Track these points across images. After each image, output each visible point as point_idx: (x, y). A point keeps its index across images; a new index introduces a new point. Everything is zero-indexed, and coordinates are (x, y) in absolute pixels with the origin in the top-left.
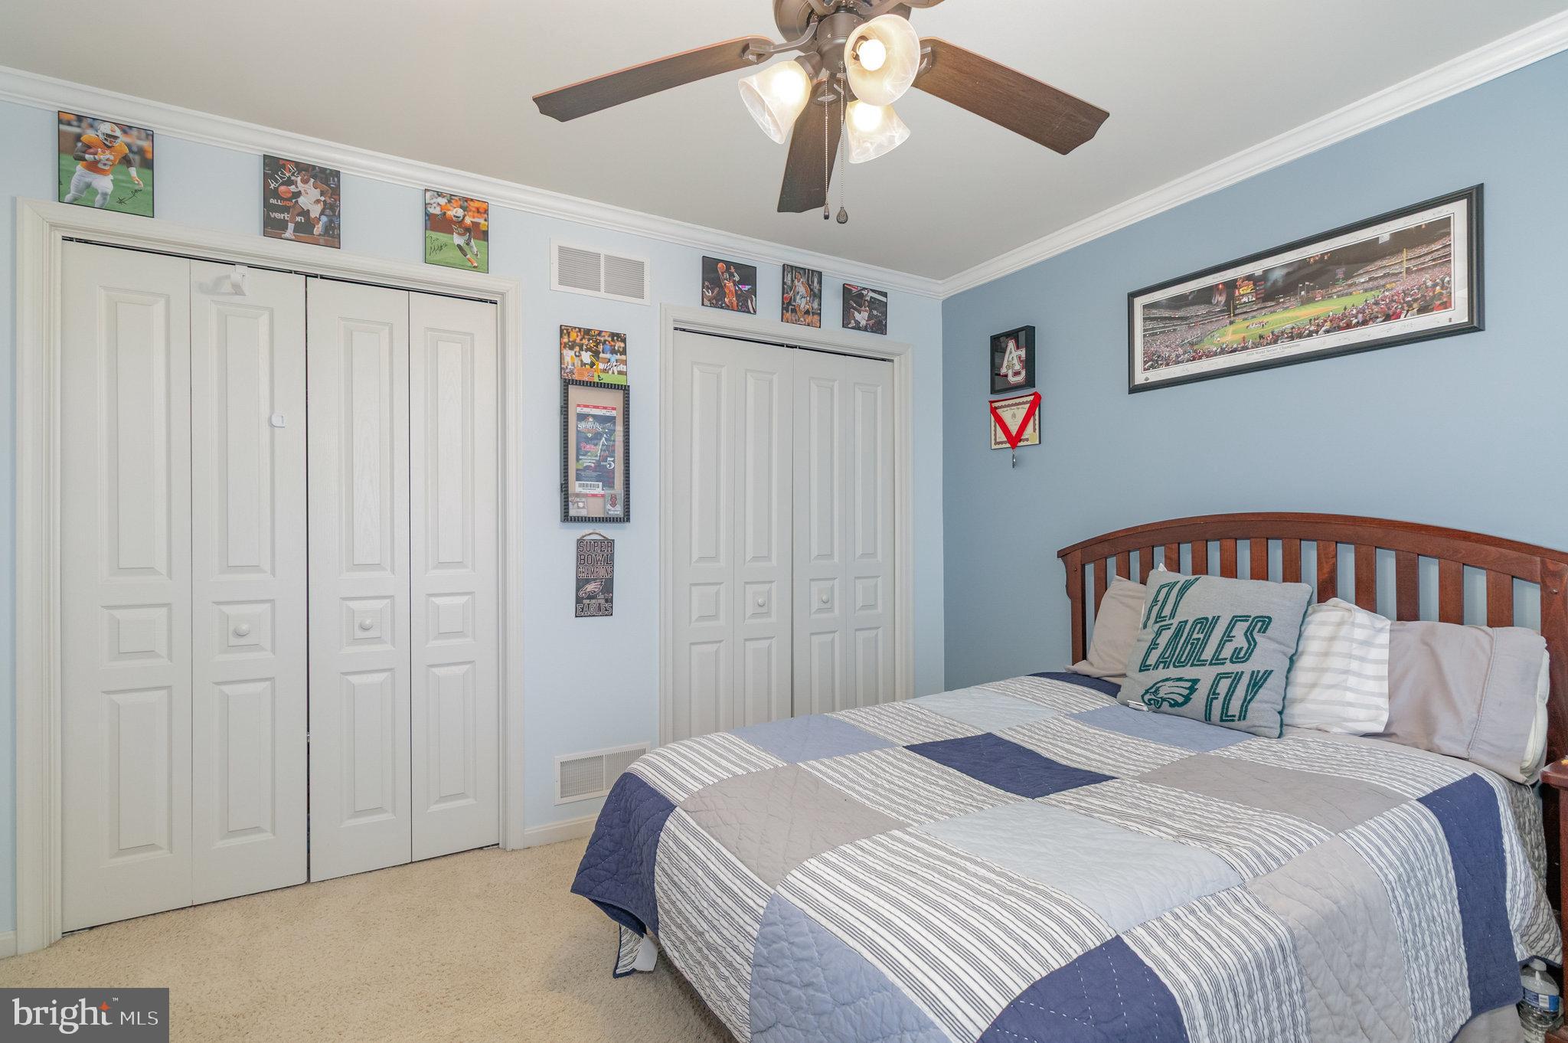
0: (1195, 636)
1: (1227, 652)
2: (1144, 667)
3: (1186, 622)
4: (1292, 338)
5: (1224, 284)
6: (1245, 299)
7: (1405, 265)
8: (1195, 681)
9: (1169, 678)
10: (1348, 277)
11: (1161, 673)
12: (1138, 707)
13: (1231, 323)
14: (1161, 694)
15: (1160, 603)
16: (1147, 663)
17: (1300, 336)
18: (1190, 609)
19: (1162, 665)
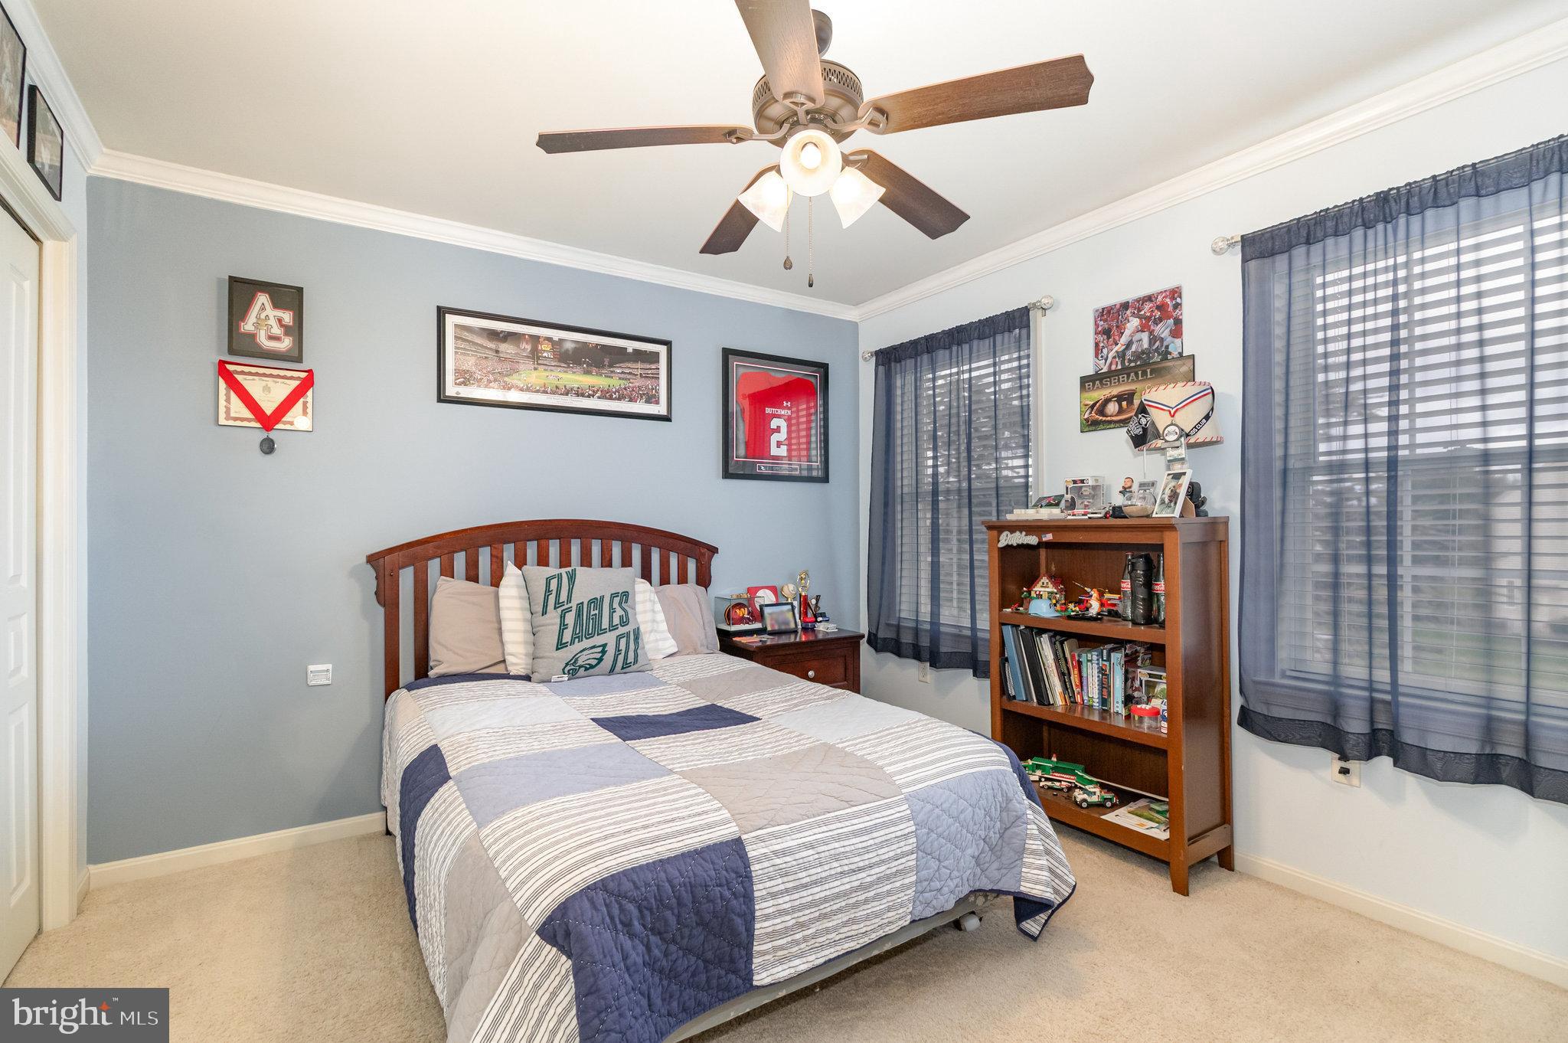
0: (592, 613)
1: (616, 621)
2: (560, 645)
3: (582, 603)
4: (578, 395)
5: (530, 336)
6: (545, 354)
7: (640, 371)
8: (604, 646)
9: (582, 649)
10: (611, 366)
11: (578, 646)
12: (560, 679)
13: (535, 369)
14: (580, 663)
15: (554, 592)
16: (564, 641)
17: (583, 395)
18: (582, 593)
19: (577, 640)
